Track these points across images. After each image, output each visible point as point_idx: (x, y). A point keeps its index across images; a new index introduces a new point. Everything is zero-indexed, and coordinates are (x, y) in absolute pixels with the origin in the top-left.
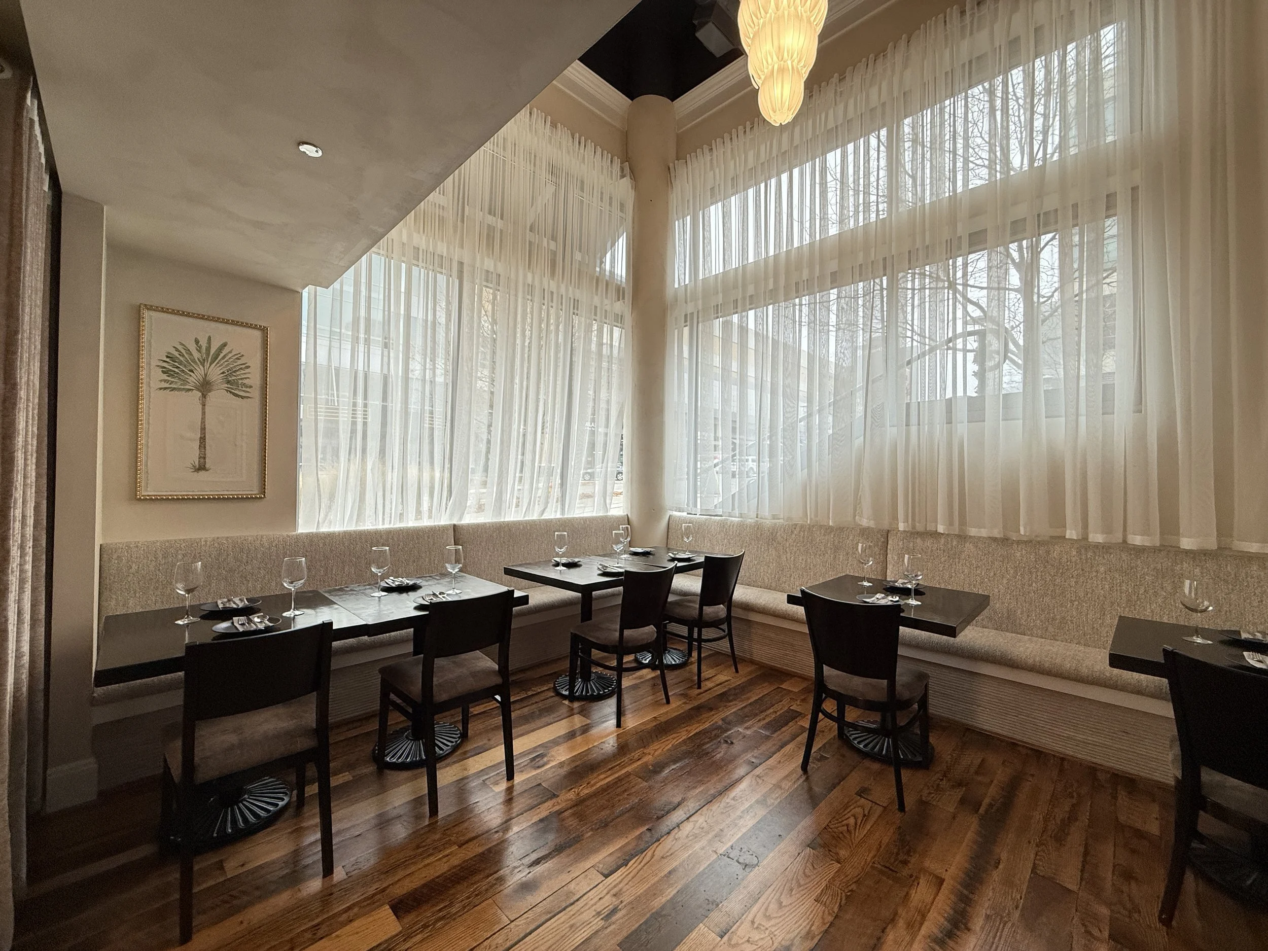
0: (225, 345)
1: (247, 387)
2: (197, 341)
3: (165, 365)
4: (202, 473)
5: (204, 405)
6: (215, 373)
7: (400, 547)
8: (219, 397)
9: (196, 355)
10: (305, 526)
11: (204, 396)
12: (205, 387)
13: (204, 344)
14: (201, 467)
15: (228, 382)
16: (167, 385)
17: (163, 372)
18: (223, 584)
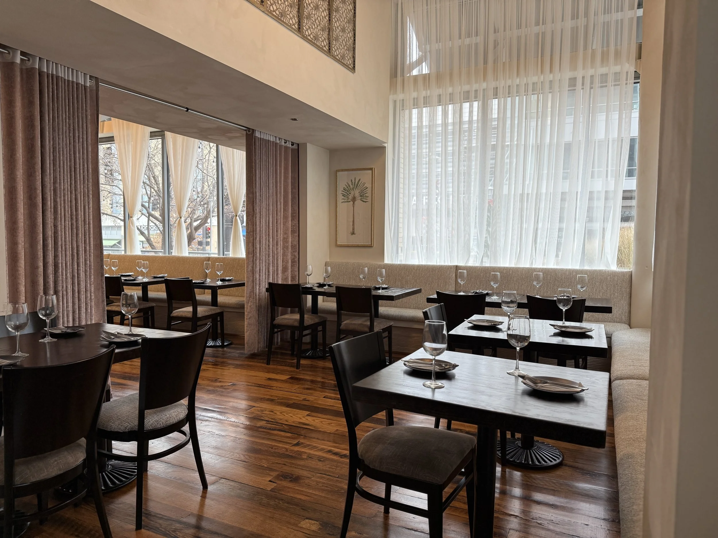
0: (360, 180)
1: (366, 197)
2: (352, 181)
3: (343, 192)
4: (353, 235)
5: (354, 207)
6: (357, 193)
7: (422, 275)
8: (358, 202)
9: (351, 186)
10: (387, 260)
11: (354, 203)
12: (354, 199)
13: (353, 181)
14: (353, 233)
15: (361, 196)
16: (344, 201)
17: (343, 196)
18: (354, 281)
